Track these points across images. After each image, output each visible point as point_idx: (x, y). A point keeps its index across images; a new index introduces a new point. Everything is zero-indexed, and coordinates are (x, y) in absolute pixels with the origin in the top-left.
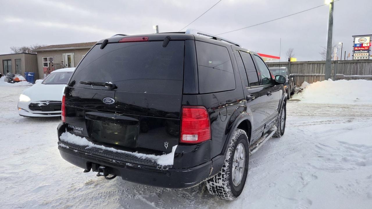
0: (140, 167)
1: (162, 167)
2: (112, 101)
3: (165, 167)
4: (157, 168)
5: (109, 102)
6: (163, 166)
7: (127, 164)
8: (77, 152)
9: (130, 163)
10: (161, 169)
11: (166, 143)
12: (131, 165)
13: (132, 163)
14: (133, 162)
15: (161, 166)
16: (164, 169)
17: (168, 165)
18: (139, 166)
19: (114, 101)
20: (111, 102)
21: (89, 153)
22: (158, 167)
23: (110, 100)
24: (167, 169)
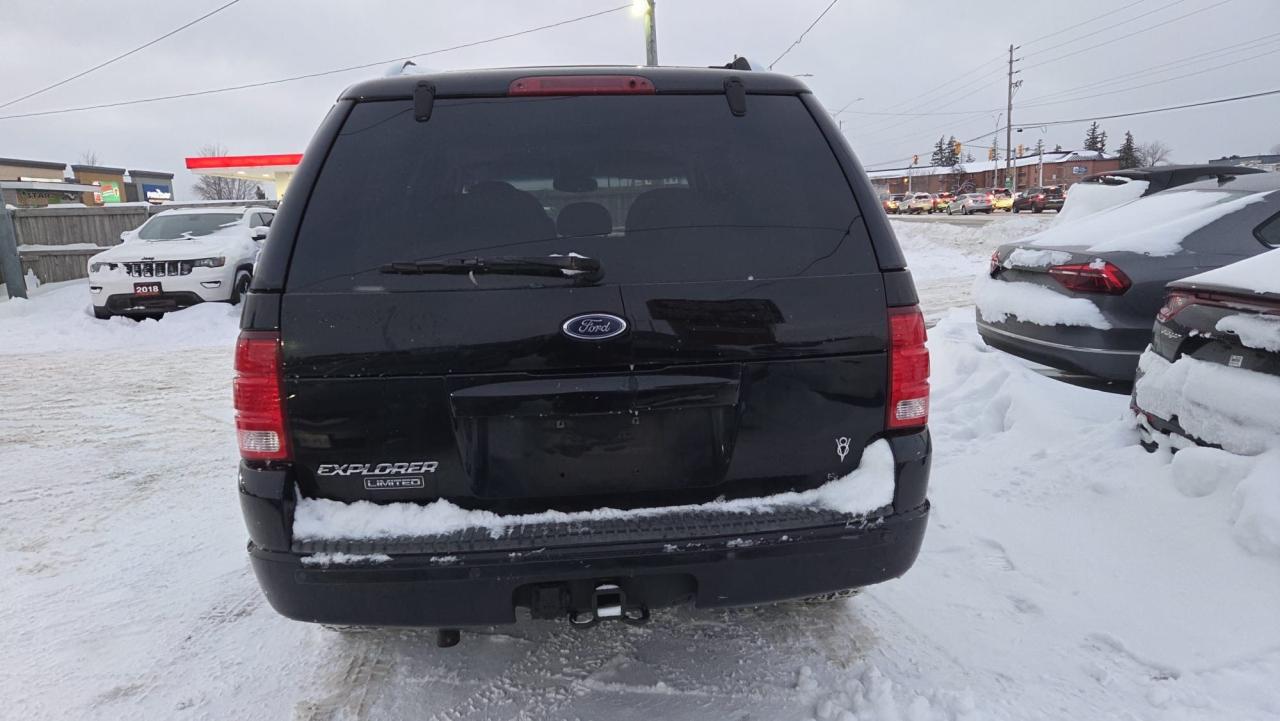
0: (788, 541)
1: (862, 519)
2: (618, 325)
3: (872, 517)
4: (848, 526)
5: (600, 333)
6: (865, 514)
7: (732, 543)
8: (458, 563)
9: (744, 536)
10: (861, 527)
11: (843, 442)
12: (748, 543)
13: (752, 534)
14: (753, 531)
15: (859, 516)
16: (871, 525)
17: (879, 509)
18: (785, 538)
19: (625, 324)
20: (611, 331)
21: (526, 550)
22: (850, 524)
23: (602, 324)
24: (881, 520)
